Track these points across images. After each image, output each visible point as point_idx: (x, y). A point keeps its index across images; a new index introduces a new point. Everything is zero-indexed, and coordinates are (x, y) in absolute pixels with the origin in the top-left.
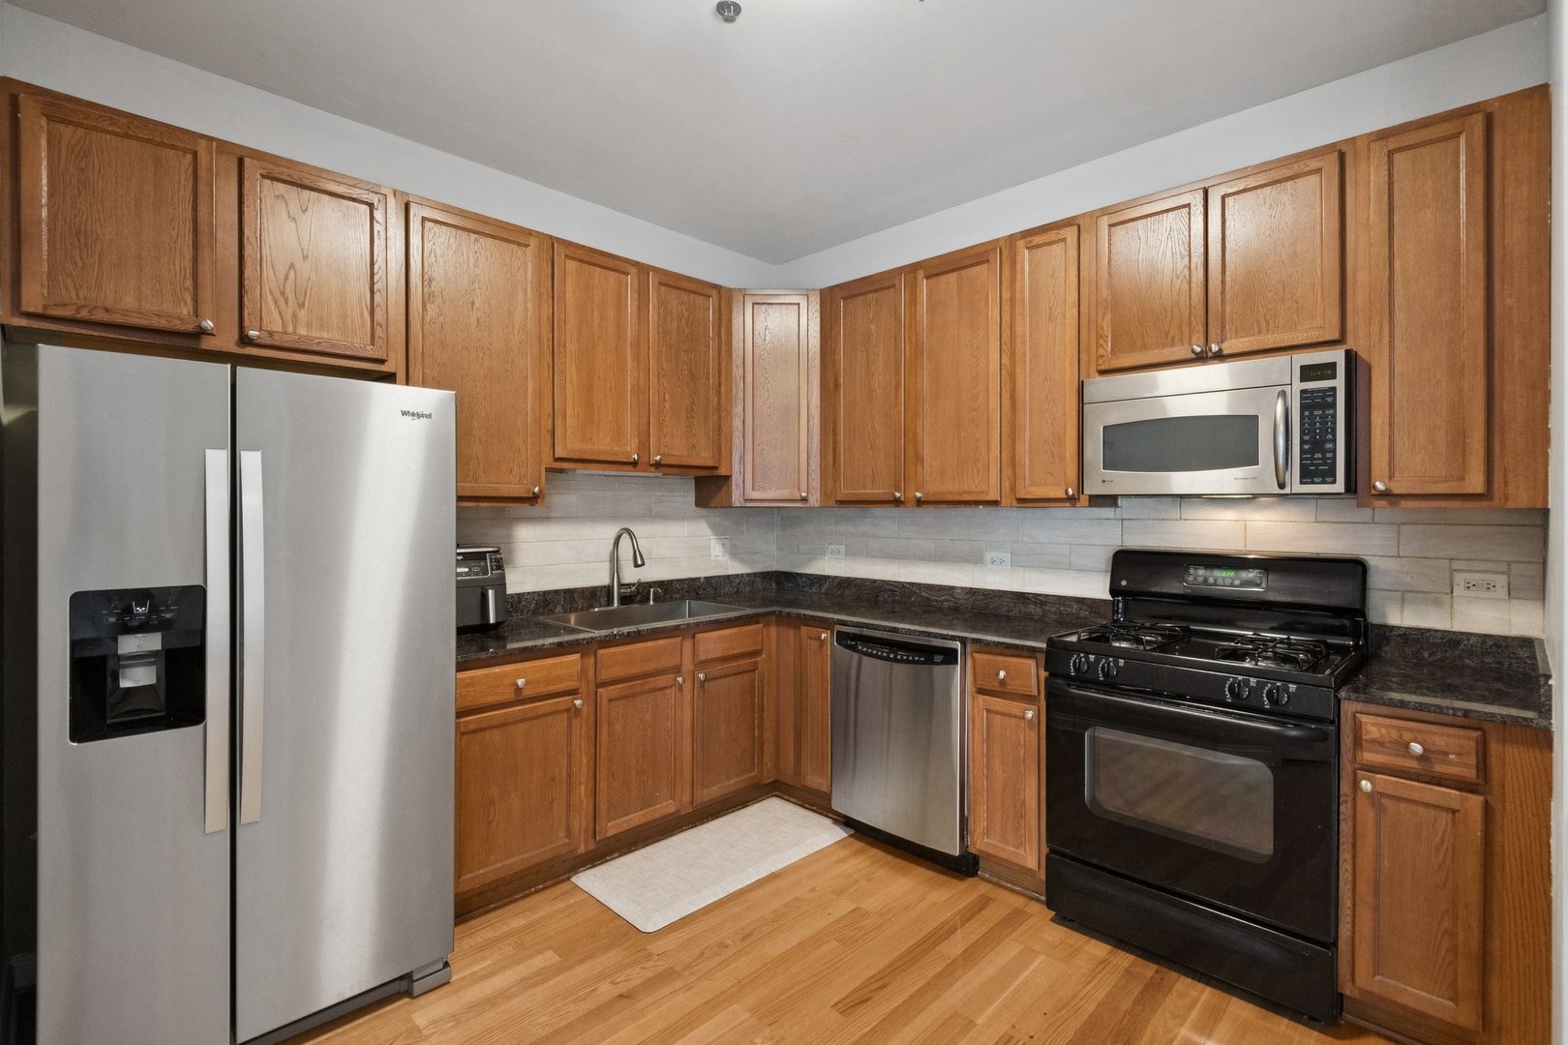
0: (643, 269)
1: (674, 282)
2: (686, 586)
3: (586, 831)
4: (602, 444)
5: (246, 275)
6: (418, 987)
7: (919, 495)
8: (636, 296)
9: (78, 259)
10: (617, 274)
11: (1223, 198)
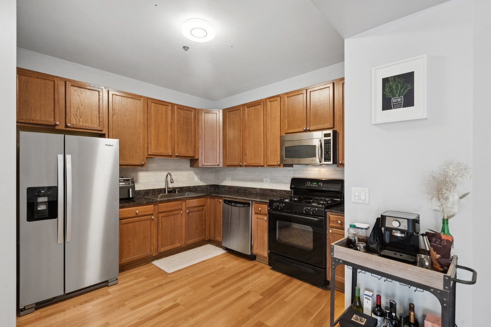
0: (173, 105)
1: (181, 108)
2: (187, 189)
3: (155, 250)
4: (162, 151)
5: (67, 110)
6: (110, 284)
7: (245, 164)
8: (171, 112)
9: (26, 108)
10: (166, 106)
11: (310, 92)
